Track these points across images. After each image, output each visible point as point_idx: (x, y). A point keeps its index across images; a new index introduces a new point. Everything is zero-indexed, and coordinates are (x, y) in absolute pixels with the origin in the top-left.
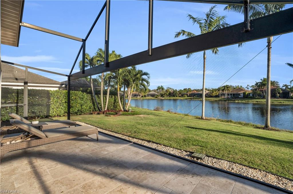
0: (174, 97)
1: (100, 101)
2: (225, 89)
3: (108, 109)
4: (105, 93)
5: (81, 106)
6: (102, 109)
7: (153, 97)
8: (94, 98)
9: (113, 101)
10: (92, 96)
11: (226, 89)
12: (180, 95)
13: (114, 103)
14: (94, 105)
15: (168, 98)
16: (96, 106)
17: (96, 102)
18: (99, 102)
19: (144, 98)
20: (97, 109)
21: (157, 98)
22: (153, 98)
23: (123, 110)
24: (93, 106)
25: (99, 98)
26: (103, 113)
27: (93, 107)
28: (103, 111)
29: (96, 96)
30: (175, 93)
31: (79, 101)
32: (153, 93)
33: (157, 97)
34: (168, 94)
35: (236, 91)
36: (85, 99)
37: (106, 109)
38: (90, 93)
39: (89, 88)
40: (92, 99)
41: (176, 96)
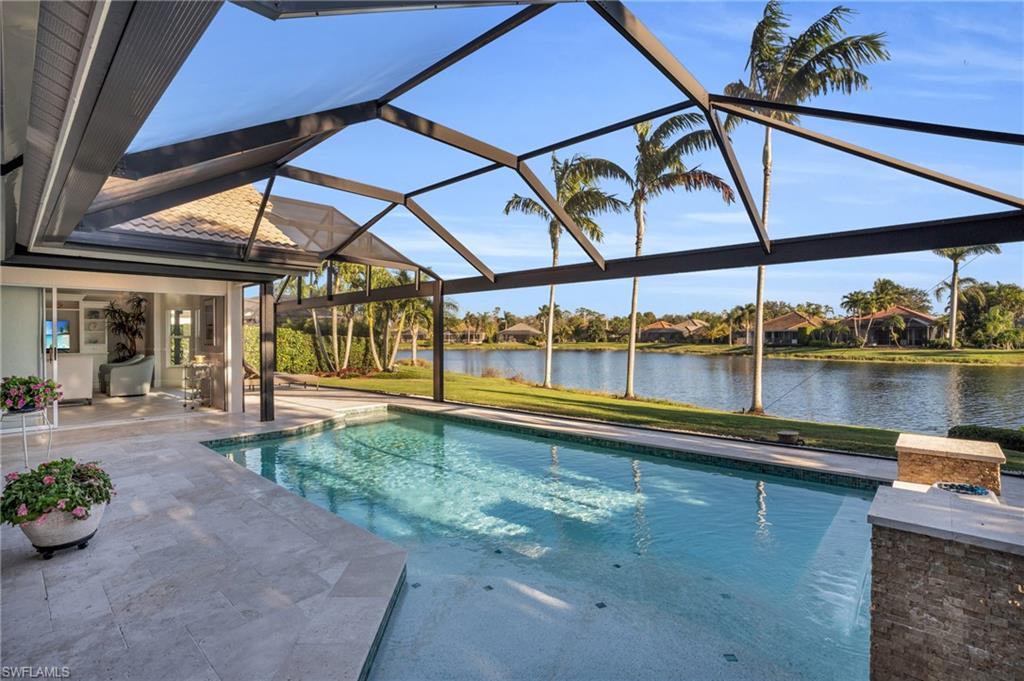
0: (591, 344)
1: (333, 350)
2: (743, 315)
3: (349, 366)
4: (342, 332)
5: (292, 359)
6: (335, 368)
7: (523, 342)
8: (318, 342)
9: (361, 349)
10: (314, 338)
11: (747, 315)
12: (614, 336)
13: (365, 355)
14: (319, 358)
15: (573, 345)
16: (323, 360)
17: (324, 352)
18: (330, 351)
19: (493, 346)
20: (325, 367)
21: (533, 347)
22: (520, 346)
23: (381, 369)
24: (316, 361)
25: (329, 342)
26: (338, 375)
27: (316, 363)
28: (338, 370)
29: (323, 338)
30: (595, 328)
31: (288, 349)
32: (524, 329)
33: (534, 344)
34: (571, 332)
35: (784, 323)
36: (299, 344)
37: (345, 367)
38: (311, 331)
39: (309, 320)
40: (315, 345)
41: (601, 340)
